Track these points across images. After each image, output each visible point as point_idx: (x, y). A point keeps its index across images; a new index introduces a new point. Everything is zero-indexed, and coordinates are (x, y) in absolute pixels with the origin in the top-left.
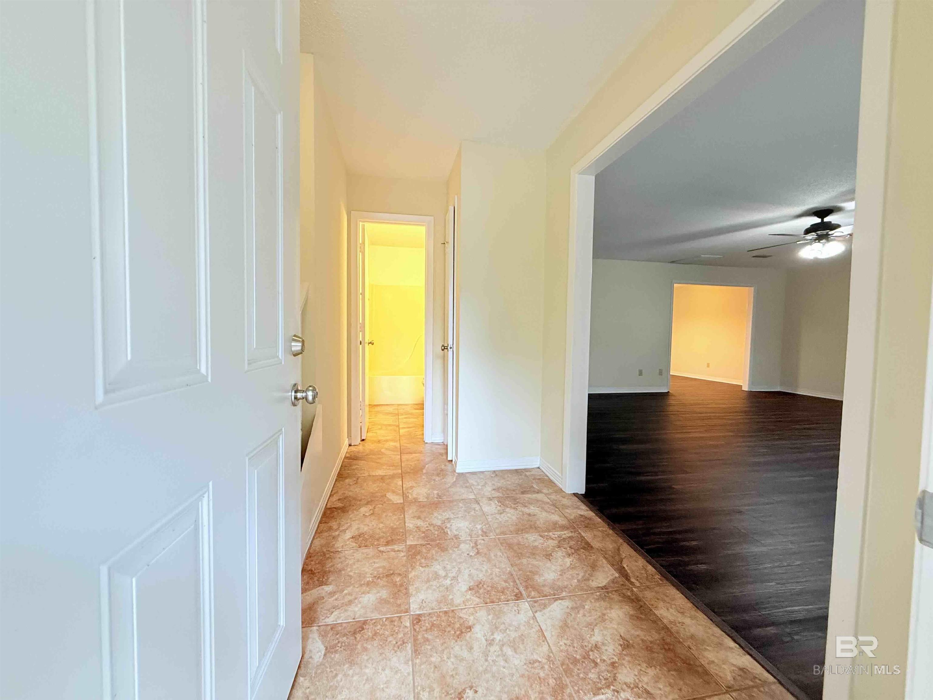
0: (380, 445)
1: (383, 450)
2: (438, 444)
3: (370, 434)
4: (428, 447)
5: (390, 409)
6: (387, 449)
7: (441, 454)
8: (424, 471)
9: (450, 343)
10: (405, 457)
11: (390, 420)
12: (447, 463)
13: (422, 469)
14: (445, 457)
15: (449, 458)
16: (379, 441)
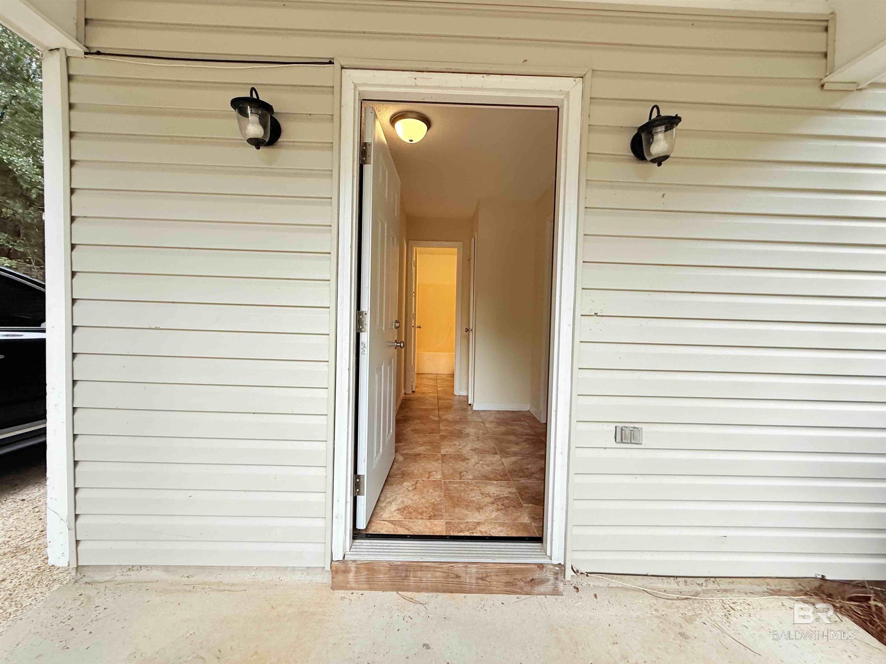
0: (424, 395)
1: (426, 397)
2: (463, 396)
3: (417, 389)
4: (456, 398)
5: (431, 376)
6: (429, 397)
7: (465, 401)
8: (453, 408)
9: (471, 327)
10: (440, 401)
11: (431, 383)
12: (468, 405)
13: (451, 407)
14: (467, 403)
15: (469, 403)
16: (424, 393)
